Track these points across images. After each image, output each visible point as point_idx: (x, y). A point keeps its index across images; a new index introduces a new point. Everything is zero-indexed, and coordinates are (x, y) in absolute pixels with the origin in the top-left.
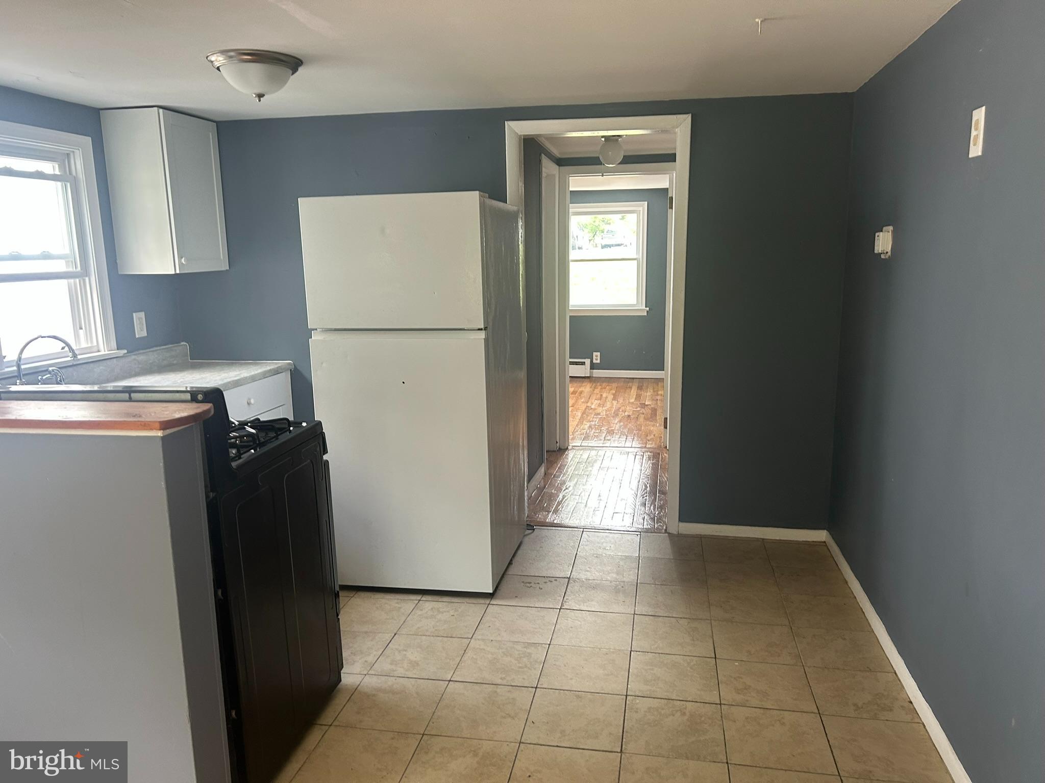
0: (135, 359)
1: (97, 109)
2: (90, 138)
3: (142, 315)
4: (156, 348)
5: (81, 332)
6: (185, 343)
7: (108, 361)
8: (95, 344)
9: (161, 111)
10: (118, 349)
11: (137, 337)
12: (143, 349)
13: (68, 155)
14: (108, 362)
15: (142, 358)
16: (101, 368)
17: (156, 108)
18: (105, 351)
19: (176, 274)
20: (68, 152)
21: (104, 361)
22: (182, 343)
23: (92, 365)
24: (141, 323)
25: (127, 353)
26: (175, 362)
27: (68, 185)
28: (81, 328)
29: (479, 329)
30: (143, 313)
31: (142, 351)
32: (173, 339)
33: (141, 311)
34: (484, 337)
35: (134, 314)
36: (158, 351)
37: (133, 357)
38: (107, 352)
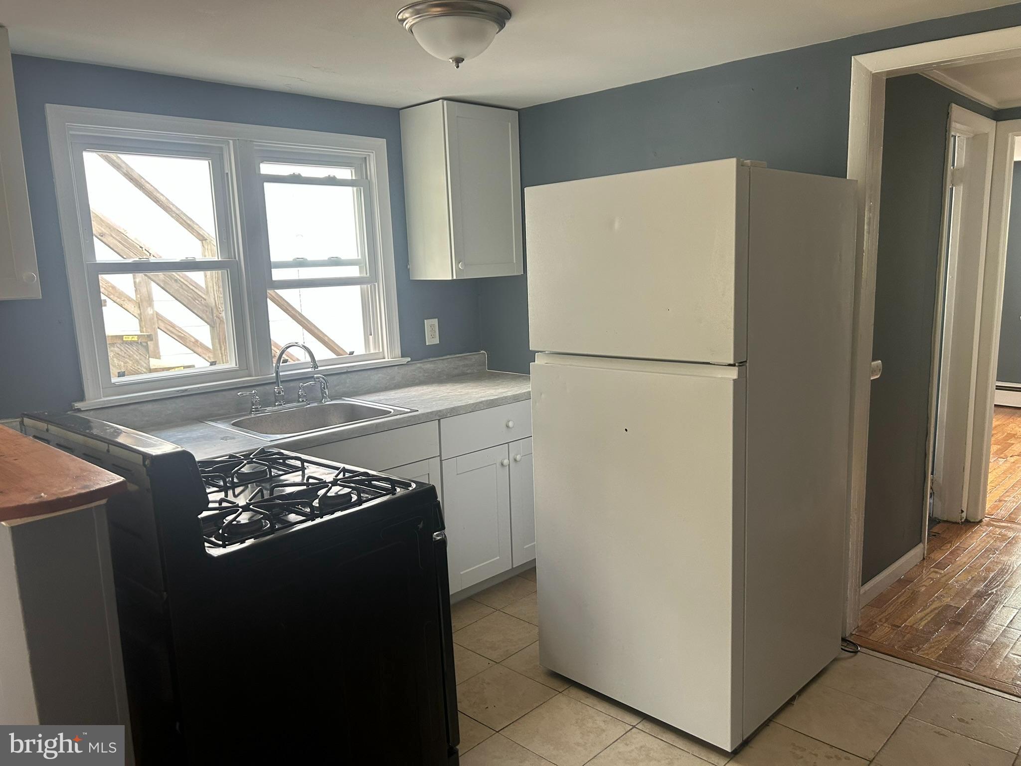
0: (420, 368)
1: (397, 109)
2: (385, 140)
3: (435, 322)
4: (448, 357)
5: (371, 337)
6: (484, 352)
7: (389, 368)
8: (381, 350)
9: (445, 102)
10: (402, 357)
11: (427, 344)
12: (432, 357)
13: (366, 158)
14: (389, 370)
15: (429, 366)
16: (380, 375)
17: (441, 100)
18: (388, 358)
19: (453, 280)
20: (364, 156)
21: (383, 369)
22: (482, 352)
23: (369, 372)
24: (433, 330)
25: (411, 361)
26: (468, 371)
27: (362, 188)
28: (371, 335)
29: (730, 365)
30: (436, 320)
31: (431, 359)
32: (472, 347)
33: (436, 318)
34: (735, 377)
35: (425, 320)
36: (449, 360)
37: (419, 365)
38: (390, 360)
